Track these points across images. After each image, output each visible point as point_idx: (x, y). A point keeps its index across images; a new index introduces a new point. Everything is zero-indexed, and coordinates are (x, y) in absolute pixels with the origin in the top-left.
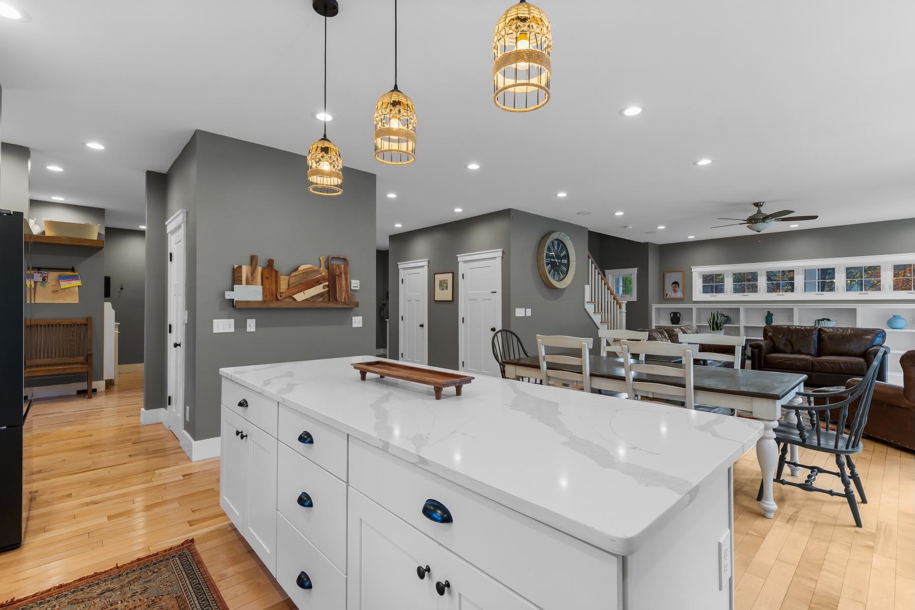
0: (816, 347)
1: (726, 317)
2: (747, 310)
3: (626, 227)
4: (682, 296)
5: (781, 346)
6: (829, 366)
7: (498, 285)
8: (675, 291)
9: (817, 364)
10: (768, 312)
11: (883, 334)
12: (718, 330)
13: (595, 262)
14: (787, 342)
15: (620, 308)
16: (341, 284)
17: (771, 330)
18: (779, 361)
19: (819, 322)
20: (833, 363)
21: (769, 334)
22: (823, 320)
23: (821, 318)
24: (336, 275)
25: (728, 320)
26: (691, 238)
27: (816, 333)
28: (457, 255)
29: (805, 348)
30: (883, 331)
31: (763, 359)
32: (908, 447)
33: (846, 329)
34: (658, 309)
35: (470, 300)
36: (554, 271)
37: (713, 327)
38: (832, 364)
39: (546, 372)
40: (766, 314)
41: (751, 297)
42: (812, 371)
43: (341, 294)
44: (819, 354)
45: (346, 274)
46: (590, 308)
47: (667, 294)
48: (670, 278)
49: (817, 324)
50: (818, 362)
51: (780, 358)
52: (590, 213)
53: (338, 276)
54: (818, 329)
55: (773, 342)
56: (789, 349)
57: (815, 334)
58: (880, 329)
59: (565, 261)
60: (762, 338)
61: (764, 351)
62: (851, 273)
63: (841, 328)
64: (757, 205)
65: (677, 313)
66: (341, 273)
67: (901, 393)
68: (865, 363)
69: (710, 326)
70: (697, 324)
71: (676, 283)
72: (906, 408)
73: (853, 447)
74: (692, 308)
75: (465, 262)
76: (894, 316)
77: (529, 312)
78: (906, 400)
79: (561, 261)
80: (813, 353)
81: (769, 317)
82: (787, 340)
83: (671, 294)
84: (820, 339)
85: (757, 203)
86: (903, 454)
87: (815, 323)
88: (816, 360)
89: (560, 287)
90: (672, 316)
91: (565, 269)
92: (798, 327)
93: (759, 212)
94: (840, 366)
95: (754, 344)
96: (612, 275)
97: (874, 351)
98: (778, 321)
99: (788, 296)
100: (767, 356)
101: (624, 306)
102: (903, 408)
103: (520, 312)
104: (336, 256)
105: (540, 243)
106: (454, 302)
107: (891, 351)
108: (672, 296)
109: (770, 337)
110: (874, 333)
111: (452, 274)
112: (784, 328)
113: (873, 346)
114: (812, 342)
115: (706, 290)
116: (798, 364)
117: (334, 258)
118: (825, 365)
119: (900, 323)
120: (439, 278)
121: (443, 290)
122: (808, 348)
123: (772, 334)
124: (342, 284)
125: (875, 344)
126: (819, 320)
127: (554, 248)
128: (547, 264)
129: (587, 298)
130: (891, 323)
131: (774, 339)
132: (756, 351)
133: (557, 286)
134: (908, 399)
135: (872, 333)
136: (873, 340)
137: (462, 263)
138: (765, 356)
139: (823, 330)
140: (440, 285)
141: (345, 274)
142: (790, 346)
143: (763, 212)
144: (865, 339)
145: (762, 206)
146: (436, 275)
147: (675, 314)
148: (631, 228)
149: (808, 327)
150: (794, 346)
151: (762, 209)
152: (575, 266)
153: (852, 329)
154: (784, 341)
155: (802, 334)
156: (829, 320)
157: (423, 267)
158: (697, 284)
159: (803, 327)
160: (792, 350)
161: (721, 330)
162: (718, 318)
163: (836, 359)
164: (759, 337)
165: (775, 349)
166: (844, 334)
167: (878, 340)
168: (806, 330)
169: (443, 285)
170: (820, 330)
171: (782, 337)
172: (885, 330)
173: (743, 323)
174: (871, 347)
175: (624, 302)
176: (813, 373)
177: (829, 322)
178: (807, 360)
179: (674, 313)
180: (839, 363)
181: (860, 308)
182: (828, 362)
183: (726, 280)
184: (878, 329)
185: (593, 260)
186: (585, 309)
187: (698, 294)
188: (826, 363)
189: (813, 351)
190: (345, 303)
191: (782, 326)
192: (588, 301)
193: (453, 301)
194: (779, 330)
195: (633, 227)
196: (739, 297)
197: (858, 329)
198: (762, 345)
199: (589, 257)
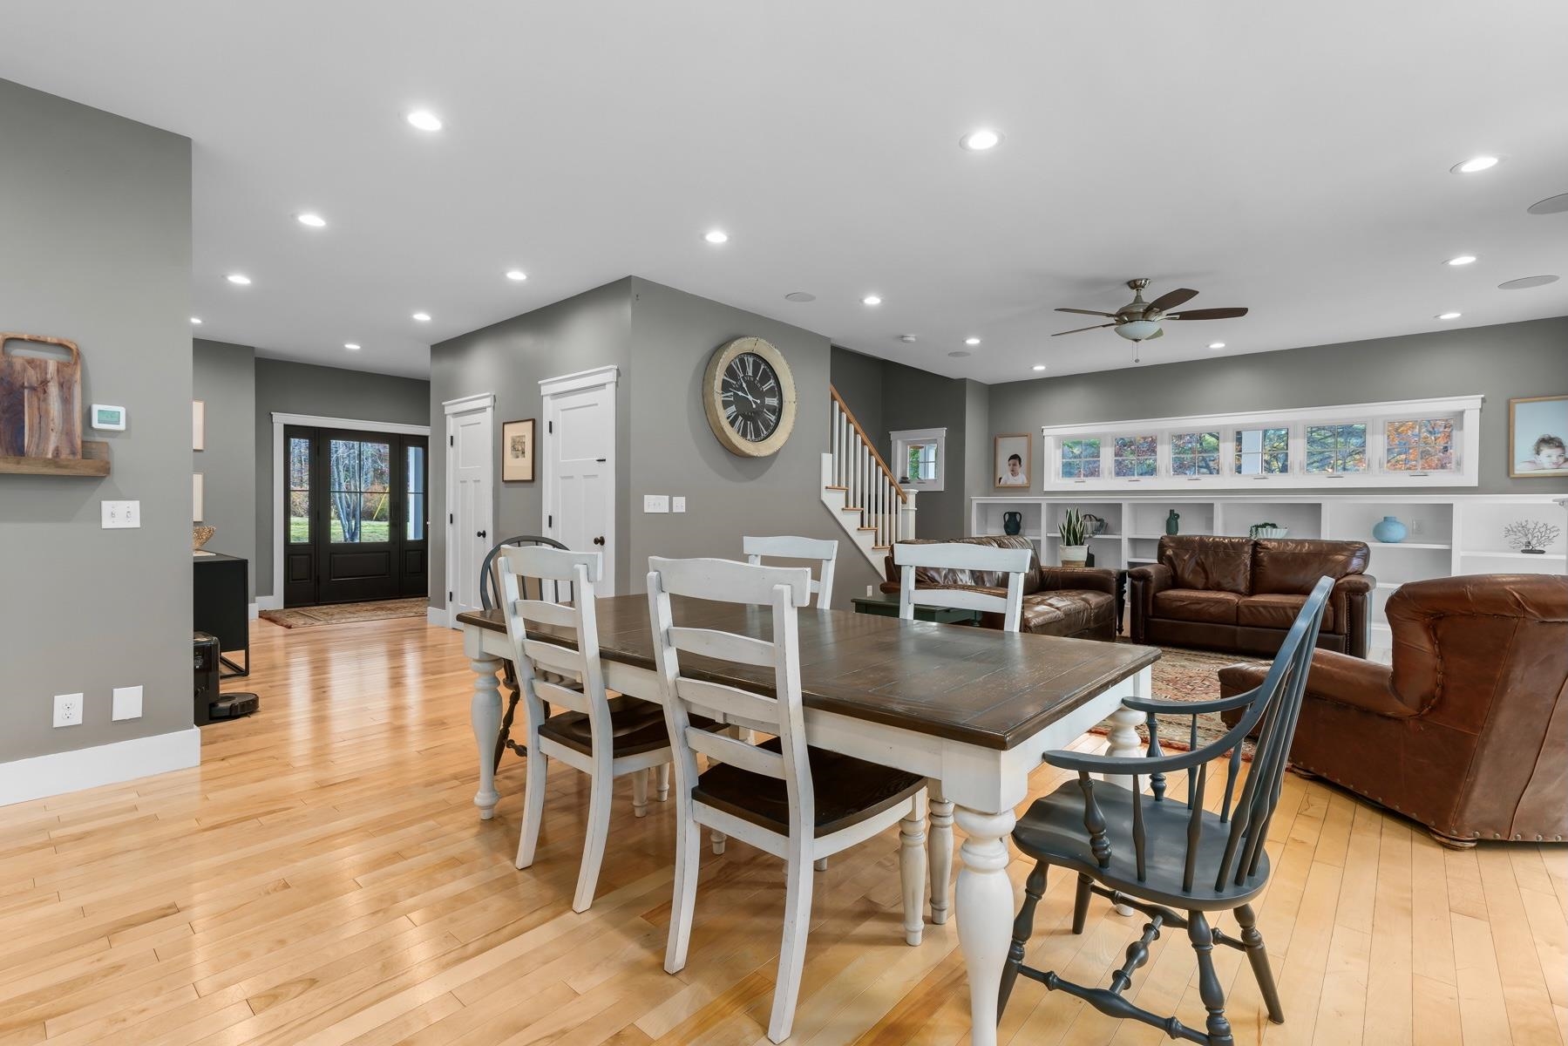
0: (1249, 577)
1: (1099, 520)
2: (1136, 508)
3: (903, 337)
4: (1026, 481)
5: (1188, 576)
6: (1268, 615)
7: (608, 447)
8: (1014, 473)
9: (1246, 611)
10: (1172, 512)
11: (1365, 551)
12: (1076, 544)
13: (847, 410)
14: (1198, 568)
15: (904, 502)
16: (43, 415)
17: (1171, 544)
18: (1179, 604)
19: (1257, 530)
20: (1272, 607)
21: (1168, 553)
22: (1264, 526)
23: (1261, 522)
24: (23, 387)
25: (1101, 526)
26: (1040, 369)
27: (1248, 549)
28: (540, 382)
29: (1229, 579)
30: (1366, 546)
31: (1151, 599)
32: (1397, 808)
33: (1301, 543)
34: (984, 508)
35: (562, 478)
36: (746, 418)
37: (1068, 539)
38: (1272, 611)
39: (523, 646)
40: (1168, 515)
41: (1147, 483)
42: (1238, 625)
43: (42, 437)
44: (1253, 591)
45: (65, 386)
46: (835, 501)
47: (1000, 479)
48: (1007, 447)
49: (1254, 533)
50: (1247, 607)
51: (1181, 599)
52: (812, 298)
53: (33, 389)
54: (1252, 542)
55: (1174, 569)
56: (1201, 581)
57: (1247, 553)
58: (1359, 543)
59: (772, 401)
60: (1156, 561)
61: (1153, 585)
62: (1316, 437)
63: (1292, 541)
64: (1134, 285)
65: (1016, 513)
66: (45, 383)
67: (1387, 683)
68: (1331, 608)
69: (1063, 536)
70: (1049, 535)
71: (1015, 457)
72: (1396, 719)
73: (1238, 881)
74: (1040, 504)
75: (556, 395)
76: (1385, 518)
77: (680, 504)
78: (1396, 700)
79: (763, 402)
80: (1242, 588)
81: (1173, 520)
82: (1197, 563)
83: (1007, 478)
84: (1255, 561)
85: (1135, 281)
86: (1389, 824)
87: (1251, 531)
88: (1245, 601)
89: (755, 454)
90: (1007, 518)
91: (773, 418)
92: (1218, 540)
93: (1138, 299)
94: (1286, 613)
95: (1137, 571)
96: (903, 442)
97: (1346, 585)
98: (1190, 528)
99: (1207, 482)
100: (1158, 594)
101: (912, 500)
102: (1389, 718)
103: (655, 504)
104: (26, 337)
105: (711, 359)
106: (535, 484)
107: (1379, 585)
108: (1008, 483)
109: (1169, 558)
110: (1349, 550)
111: (531, 423)
112: (1194, 541)
113: (1347, 574)
114: (1242, 567)
115: (1069, 470)
116: (1212, 610)
117: (22, 340)
118: (1260, 612)
119: (1397, 531)
120: (512, 431)
121: (518, 457)
122: (1234, 580)
123: (1172, 553)
124: (47, 412)
125: (1349, 570)
126: (1257, 527)
127: (744, 370)
128: (726, 404)
129: (827, 479)
130: (1379, 533)
131: (1176, 562)
132: (1140, 584)
133: (747, 452)
134: (1401, 698)
135: (1346, 549)
136: (1347, 563)
137: (548, 398)
138: (1154, 596)
139: (1260, 545)
140: (514, 448)
141: (61, 385)
142: (1203, 575)
143: (1145, 301)
144: (1333, 561)
145: (1143, 287)
146: (506, 426)
147: (1012, 515)
148: (914, 339)
149: (1236, 538)
150: (1210, 576)
151: (1143, 293)
152: (793, 412)
153: (1310, 542)
154: (1192, 564)
155: (1224, 551)
156: (1274, 526)
157: (483, 409)
158: (1053, 459)
159: (1227, 538)
160: (1206, 583)
161: (1082, 544)
162: (1078, 521)
163: (1279, 601)
164: (1150, 559)
165: (1176, 582)
166: (1297, 551)
167: (1356, 563)
168: (1232, 543)
169: (518, 451)
170: (1256, 544)
171: (1191, 557)
172: (1369, 544)
173: (1127, 531)
174: (1344, 576)
175: (911, 490)
176: (1239, 628)
177: (1274, 530)
178: (1228, 602)
179: (1010, 514)
180: (1284, 608)
181: (1329, 505)
182: (1264, 607)
183: (1102, 450)
184: (1356, 543)
185: (843, 405)
186: (822, 502)
187: (1054, 480)
188: (1261, 609)
189: (1243, 585)
190: (55, 461)
191: (1190, 536)
192: (830, 485)
193: (533, 479)
194: (1185, 544)
195: (916, 337)
196: (1123, 484)
197: (1321, 543)
198: (1150, 573)
199: (833, 399)
